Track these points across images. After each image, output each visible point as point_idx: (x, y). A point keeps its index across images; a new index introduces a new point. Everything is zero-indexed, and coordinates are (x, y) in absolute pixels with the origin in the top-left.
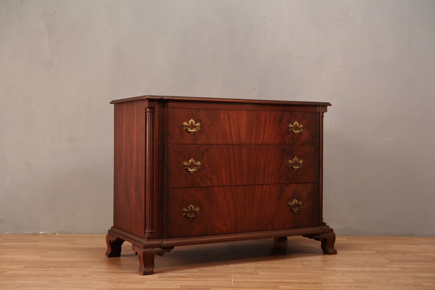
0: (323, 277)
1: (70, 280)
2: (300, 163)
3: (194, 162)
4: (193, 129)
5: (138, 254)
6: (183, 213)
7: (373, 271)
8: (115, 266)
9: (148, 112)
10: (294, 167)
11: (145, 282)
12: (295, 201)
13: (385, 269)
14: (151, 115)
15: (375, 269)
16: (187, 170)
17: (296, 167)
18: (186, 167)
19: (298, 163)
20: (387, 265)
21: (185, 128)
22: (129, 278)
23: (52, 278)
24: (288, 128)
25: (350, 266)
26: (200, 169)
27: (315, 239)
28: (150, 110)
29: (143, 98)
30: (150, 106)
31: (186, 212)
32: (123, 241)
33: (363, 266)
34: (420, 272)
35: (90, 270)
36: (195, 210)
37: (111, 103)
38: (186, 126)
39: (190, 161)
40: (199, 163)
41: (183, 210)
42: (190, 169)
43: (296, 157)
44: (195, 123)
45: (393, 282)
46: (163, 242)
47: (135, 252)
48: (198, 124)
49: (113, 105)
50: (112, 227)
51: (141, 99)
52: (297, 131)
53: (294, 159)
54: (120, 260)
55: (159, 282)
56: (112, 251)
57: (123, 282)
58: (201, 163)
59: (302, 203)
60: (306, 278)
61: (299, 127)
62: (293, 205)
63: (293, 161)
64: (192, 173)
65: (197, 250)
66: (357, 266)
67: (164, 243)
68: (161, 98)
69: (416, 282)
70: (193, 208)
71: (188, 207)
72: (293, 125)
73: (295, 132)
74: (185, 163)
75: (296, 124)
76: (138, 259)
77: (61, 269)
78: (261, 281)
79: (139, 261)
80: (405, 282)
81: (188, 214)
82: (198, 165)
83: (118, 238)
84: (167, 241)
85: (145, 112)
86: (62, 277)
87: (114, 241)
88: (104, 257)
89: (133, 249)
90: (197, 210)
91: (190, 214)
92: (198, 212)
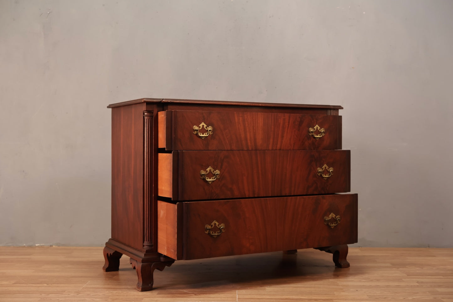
0: (335, 293)
1: (63, 297)
2: (329, 171)
3: (212, 170)
4: (205, 134)
5: (136, 268)
6: (206, 231)
7: (389, 286)
8: (112, 281)
9: (146, 116)
10: (323, 175)
11: (142, 299)
12: (332, 215)
13: (402, 284)
14: (149, 119)
15: (391, 284)
16: (204, 180)
17: (325, 175)
18: (203, 176)
19: (328, 171)
20: (403, 279)
21: (195, 132)
22: (125, 295)
23: (43, 295)
24: (309, 132)
25: (364, 280)
26: (219, 179)
27: (326, 251)
28: (148, 114)
29: (140, 101)
30: (148, 110)
31: (209, 229)
32: (121, 255)
33: (378, 280)
34: (440, 286)
35: (85, 286)
36: (219, 227)
37: (108, 107)
38: (197, 130)
39: (208, 169)
40: (218, 172)
41: (205, 227)
42: (208, 179)
43: (325, 165)
44: (206, 127)
45: (410, 298)
47: (132, 266)
48: (210, 128)
49: (111, 109)
50: (110, 239)
51: (138, 102)
52: (318, 135)
53: (324, 167)
54: (118, 275)
55: (158, 299)
56: (109, 265)
57: (119, 299)
58: (220, 171)
59: (340, 218)
60: (316, 294)
61: (320, 131)
62: (330, 220)
63: (323, 169)
64: (210, 183)
66: (372, 281)
68: (160, 101)
69: (435, 298)
70: (217, 225)
71: (212, 224)
72: (314, 129)
73: (316, 136)
74: (203, 172)
75: (317, 128)
76: (136, 273)
77: (54, 285)
78: (268, 298)
79: (137, 276)
80: (423, 299)
81: (211, 232)
82: (217, 174)
83: (116, 251)
85: (143, 116)
86: (55, 293)
87: (112, 254)
88: (101, 271)
89: (131, 263)
90: (222, 227)
91: (213, 232)
92: (223, 229)
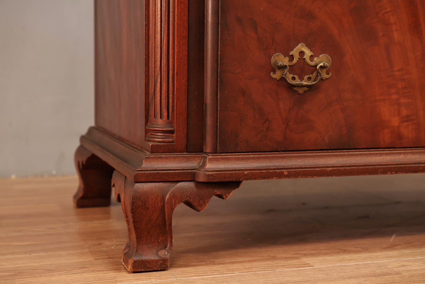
5: (123, 202)
6: (274, 71)
31: (284, 68)
36: (312, 64)
41: (273, 60)
46: (204, 164)
47: (115, 193)
65: (304, 204)
67: (209, 166)
70: (307, 57)
71: (292, 53)
81: (290, 76)
83: (93, 154)
84: (217, 160)
88: (71, 206)
90: (322, 64)
91: (296, 76)
92: (325, 70)
